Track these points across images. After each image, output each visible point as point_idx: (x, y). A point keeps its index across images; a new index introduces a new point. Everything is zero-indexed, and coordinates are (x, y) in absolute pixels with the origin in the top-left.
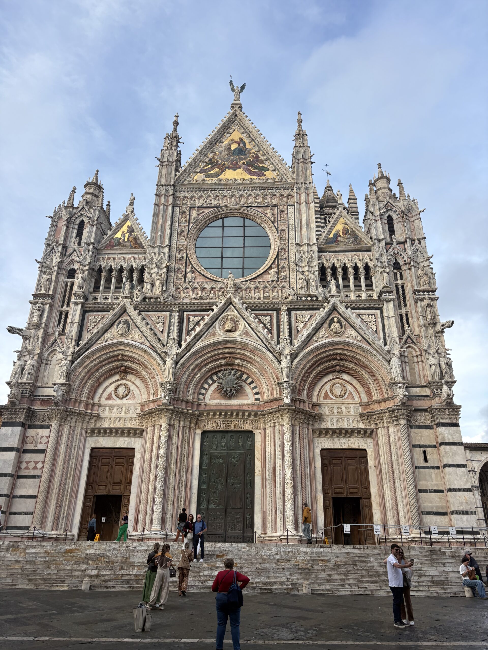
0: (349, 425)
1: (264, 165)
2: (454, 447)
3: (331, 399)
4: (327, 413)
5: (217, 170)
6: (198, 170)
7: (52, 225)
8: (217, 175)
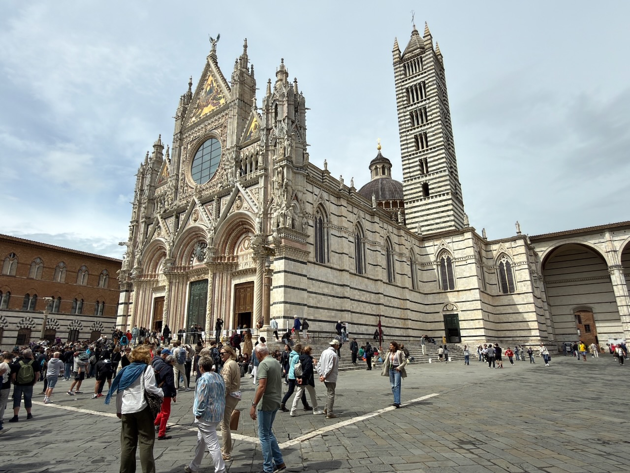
0: (250, 266)
1: (220, 96)
2: (279, 274)
3: (244, 251)
4: (241, 261)
5: (200, 110)
6: (192, 115)
7: (137, 179)
8: (200, 114)
